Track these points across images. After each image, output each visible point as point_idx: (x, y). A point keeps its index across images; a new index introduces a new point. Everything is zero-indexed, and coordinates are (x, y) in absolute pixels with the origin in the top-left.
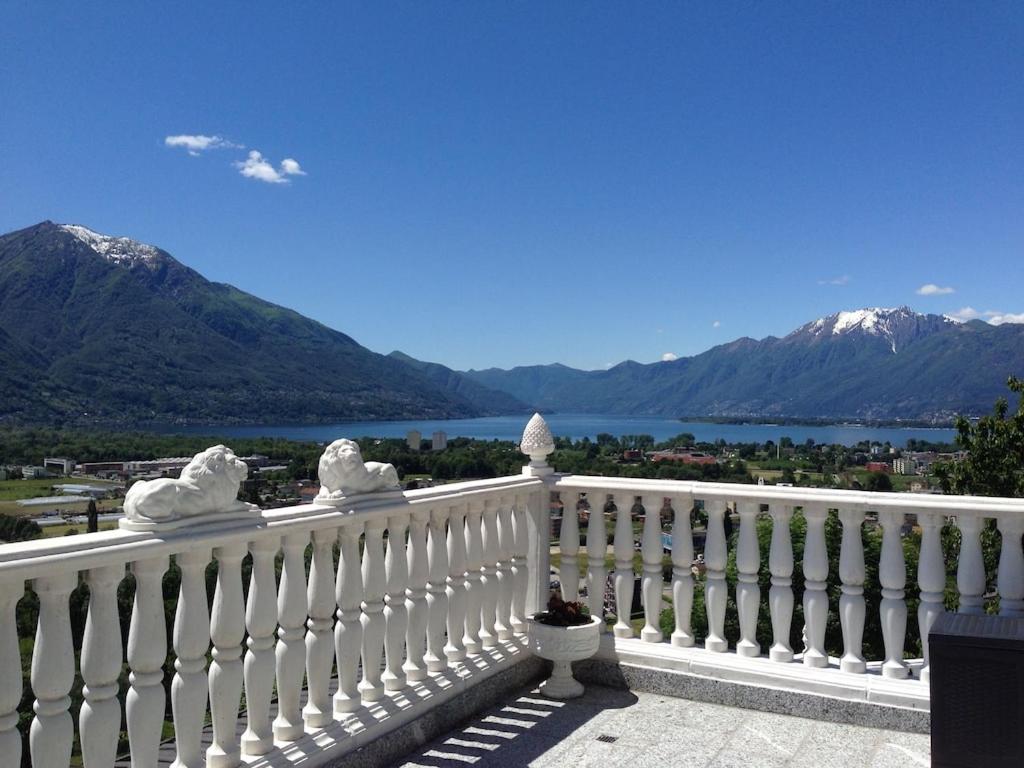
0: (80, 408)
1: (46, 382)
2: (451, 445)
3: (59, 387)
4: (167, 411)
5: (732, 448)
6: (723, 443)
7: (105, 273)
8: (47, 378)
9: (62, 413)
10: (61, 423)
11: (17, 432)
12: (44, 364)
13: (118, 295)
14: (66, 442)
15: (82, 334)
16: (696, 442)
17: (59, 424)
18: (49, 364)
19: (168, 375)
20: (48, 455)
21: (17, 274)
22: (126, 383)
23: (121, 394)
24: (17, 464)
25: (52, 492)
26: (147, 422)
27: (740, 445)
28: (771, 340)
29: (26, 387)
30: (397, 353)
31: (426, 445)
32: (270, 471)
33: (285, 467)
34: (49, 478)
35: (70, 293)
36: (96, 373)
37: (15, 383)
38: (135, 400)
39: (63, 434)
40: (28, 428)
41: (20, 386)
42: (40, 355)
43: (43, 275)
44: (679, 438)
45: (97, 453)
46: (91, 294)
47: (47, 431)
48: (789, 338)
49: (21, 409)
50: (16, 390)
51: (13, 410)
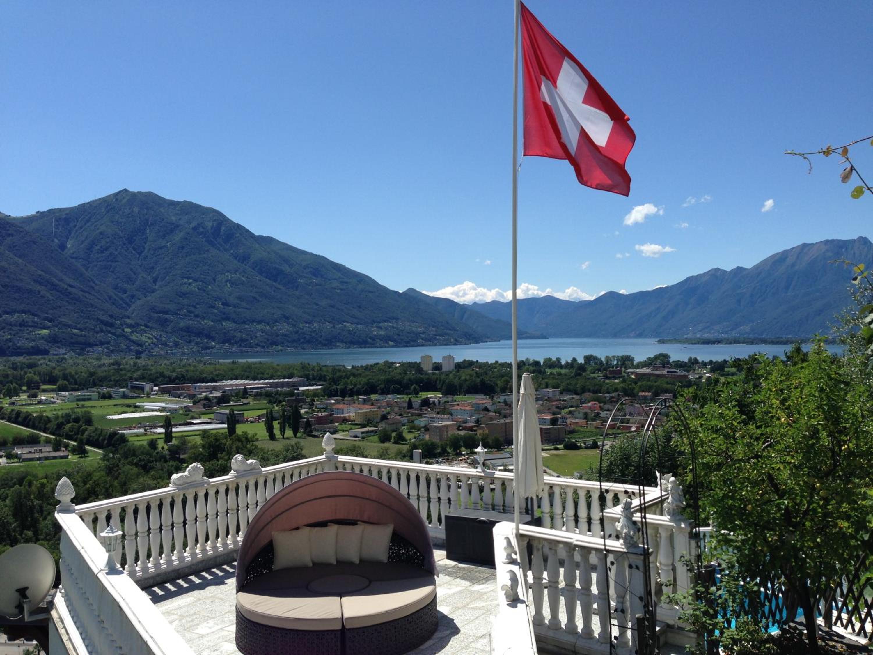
0: (155, 340)
1: (128, 321)
2: (459, 366)
3: (138, 325)
4: (224, 342)
5: (704, 365)
6: (696, 361)
7: (172, 231)
8: (129, 317)
9: (141, 345)
10: (141, 353)
11: (106, 361)
12: (124, 305)
13: (183, 248)
14: (145, 368)
15: (155, 281)
16: (671, 360)
17: (138, 355)
18: (129, 306)
19: (224, 313)
20: (131, 379)
21: (101, 233)
22: (191, 319)
23: (188, 330)
24: (107, 386)
25: (137, 409)
26: (208, 351)
27: (711, 362)
28: (739, 269)
29: (112, 325)
30: (411, 290)
31: (437, 367)
32: (308, 390)
33: (320, 387)
34: (132, 397)
35: (144, 248)
36: (167, 312)
37: (102, 322)
38: (199, 334)
39: (142, 362)
40: (114, 357)
41: (106, 324)
42: (122, 299)
43: (121, 234)
44: (656, 357)
45: (169, 377)
46: (161, 248)
47: (129, 360)
48: (756, 267)
49: (108, 343)
50: (104, 328)
51: (102, 343)
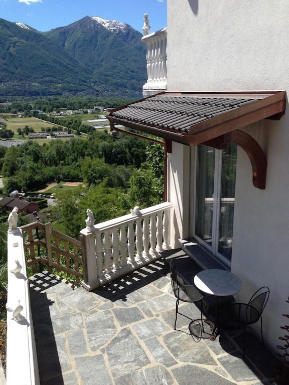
0: (103, 89)
1: (92, 80)
3: (96, 82)
4: (132, 90)
7: (108, 36)
8: (92, 78)
9: (98, 91)
10: (98, 95)
11: (85, 98)
12: (90, 73)
13: (113, 44)
14: (100, 101)
15: (102, 61)
17: (97, 95)
18: (92, 73)
19: (132, 76)
20: (95, 106)
21: (78, 39)
22: (118, 79)
23: (116, 84)
24: (86, 108)
25: (98, 118)
26: (126, 94)
29: (86, 82)
34: (96, 113)
35: (97, 45)
36: (108, 76)
37: (82, 80)
38: (121, 85)
39: (99, 98)
40: (88, 96)
41: (84, 82)
42: (89, 70)
43: (87, 38)
45: (111, 105)
46: (104, 44)
47: (94, 97)
49: (85, 90)
50: (83, 83)
51: (83, 90)
